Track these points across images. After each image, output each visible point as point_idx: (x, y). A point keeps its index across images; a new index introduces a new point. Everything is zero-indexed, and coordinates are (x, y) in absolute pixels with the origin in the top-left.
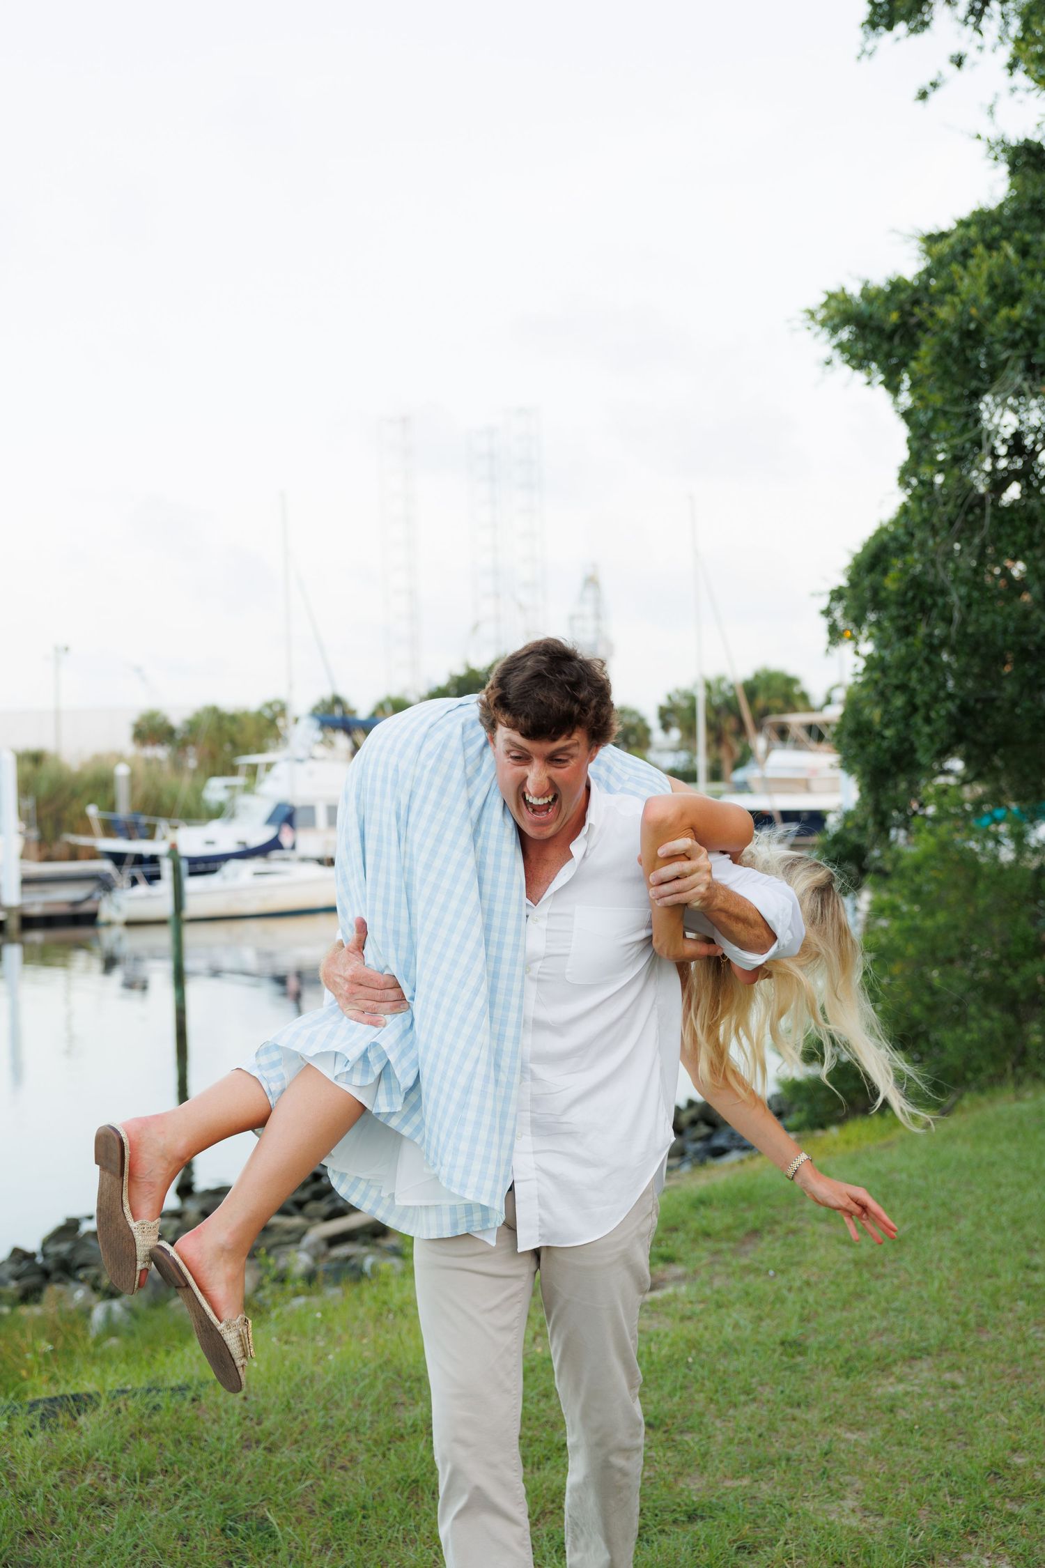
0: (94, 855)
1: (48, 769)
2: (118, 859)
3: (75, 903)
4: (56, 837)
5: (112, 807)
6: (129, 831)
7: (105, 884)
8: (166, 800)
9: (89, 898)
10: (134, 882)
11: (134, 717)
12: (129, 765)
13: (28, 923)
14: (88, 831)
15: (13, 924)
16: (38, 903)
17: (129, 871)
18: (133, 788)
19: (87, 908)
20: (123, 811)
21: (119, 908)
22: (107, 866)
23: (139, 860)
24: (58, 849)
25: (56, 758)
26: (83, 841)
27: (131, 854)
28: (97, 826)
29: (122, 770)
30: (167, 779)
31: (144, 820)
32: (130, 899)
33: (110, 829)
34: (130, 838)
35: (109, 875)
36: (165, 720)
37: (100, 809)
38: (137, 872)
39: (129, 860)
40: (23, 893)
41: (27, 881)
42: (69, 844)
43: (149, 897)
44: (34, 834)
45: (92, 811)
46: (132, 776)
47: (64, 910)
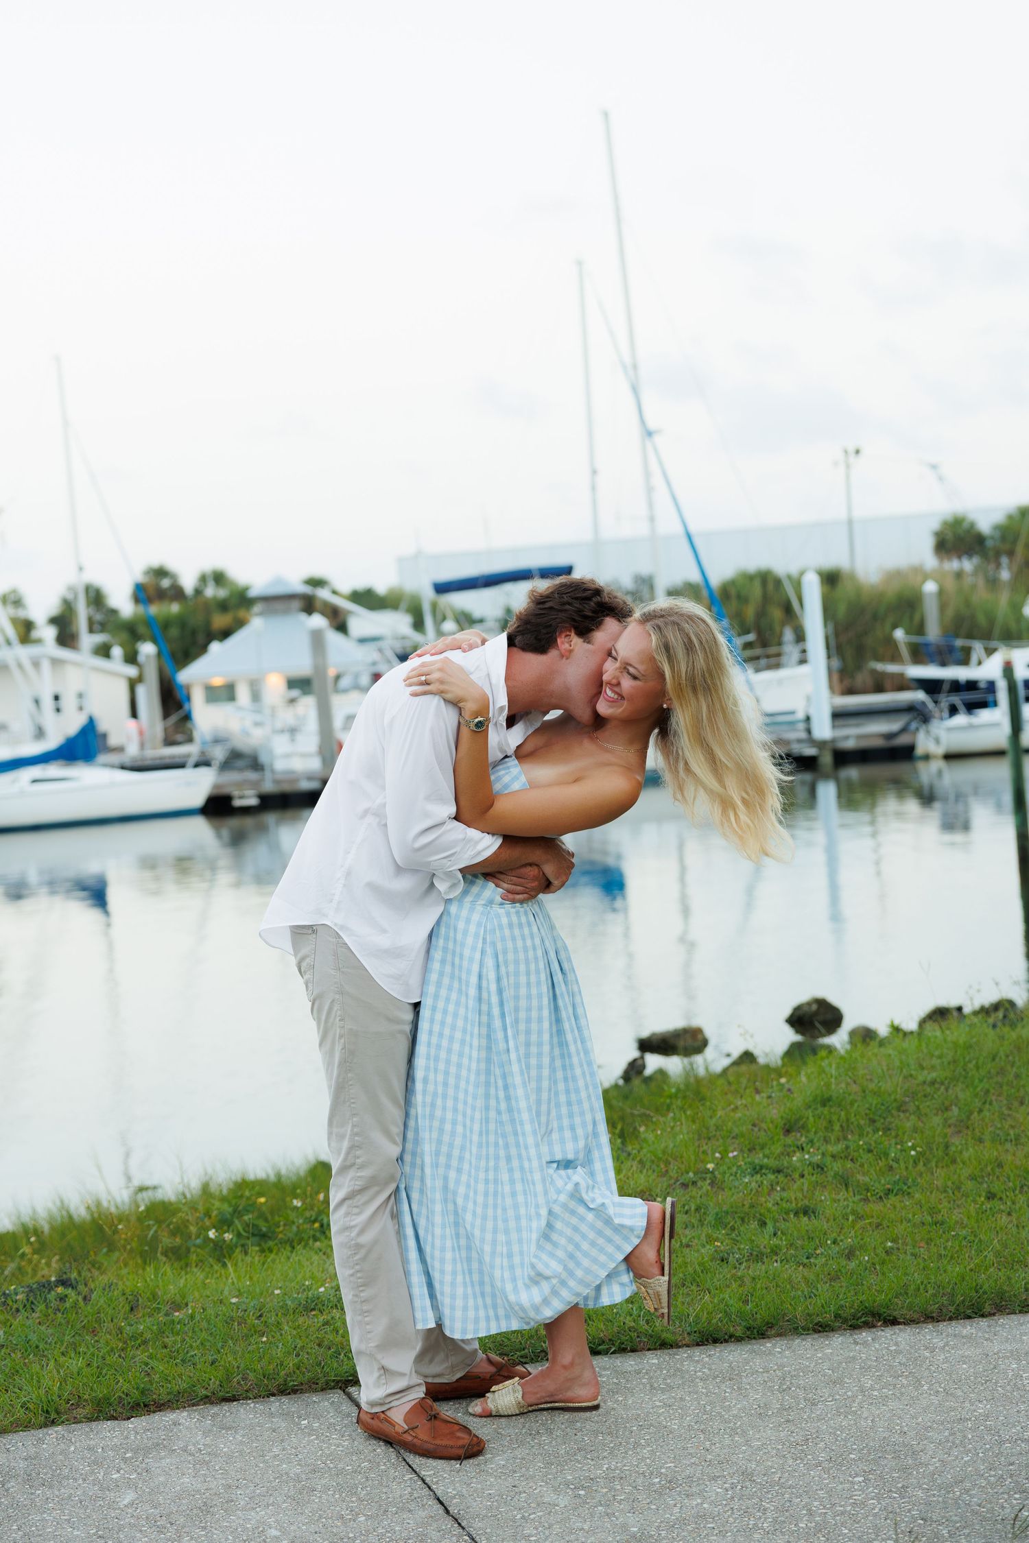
0: (903, 684)
1: (845, 590)
2: (932, 687)
3: (890, 736)
4: (859, 667)
5: (920, 629)
6: (944, 656)
7: (919, 714)
8: (982, 620)
9: (904, 730)
10: (953, 711)
11: (935, 525)
12: (936, 581)
13: (843, 758)
14: (895, 657)
15: (827, 759)
16: (854, 736)
17: (946, 700)
18: (943, 607)
19: (903, 740)
20: (933, 633)
21: (937, 741)
22: (920, 696)
23: (956, 686)
24: (861, 678)
25: (852, 576)
26: (892, 668)
27: (947, 681)
28: (905, 652)
29: (930, 587)
30: (981, 595)
31: (959, 643)
32: (949, 730)
33: (919, 654)
34: (943, 664)
35: (923, 703)
36: (972, 525)
37: (908, 632)
38: (956, 699)
39: (946, 687)
40: (834, 727)
41: (838, 716)
42: (874, 672)
43: (971, 727)
44: (836, 663)
45: (899, 634)
46: (941, 592)
47: (879, 743)
